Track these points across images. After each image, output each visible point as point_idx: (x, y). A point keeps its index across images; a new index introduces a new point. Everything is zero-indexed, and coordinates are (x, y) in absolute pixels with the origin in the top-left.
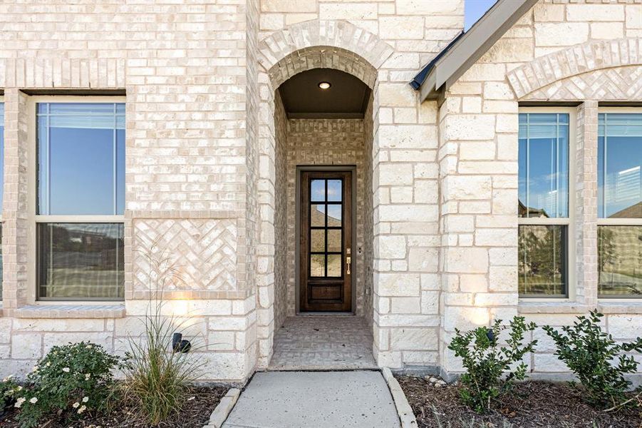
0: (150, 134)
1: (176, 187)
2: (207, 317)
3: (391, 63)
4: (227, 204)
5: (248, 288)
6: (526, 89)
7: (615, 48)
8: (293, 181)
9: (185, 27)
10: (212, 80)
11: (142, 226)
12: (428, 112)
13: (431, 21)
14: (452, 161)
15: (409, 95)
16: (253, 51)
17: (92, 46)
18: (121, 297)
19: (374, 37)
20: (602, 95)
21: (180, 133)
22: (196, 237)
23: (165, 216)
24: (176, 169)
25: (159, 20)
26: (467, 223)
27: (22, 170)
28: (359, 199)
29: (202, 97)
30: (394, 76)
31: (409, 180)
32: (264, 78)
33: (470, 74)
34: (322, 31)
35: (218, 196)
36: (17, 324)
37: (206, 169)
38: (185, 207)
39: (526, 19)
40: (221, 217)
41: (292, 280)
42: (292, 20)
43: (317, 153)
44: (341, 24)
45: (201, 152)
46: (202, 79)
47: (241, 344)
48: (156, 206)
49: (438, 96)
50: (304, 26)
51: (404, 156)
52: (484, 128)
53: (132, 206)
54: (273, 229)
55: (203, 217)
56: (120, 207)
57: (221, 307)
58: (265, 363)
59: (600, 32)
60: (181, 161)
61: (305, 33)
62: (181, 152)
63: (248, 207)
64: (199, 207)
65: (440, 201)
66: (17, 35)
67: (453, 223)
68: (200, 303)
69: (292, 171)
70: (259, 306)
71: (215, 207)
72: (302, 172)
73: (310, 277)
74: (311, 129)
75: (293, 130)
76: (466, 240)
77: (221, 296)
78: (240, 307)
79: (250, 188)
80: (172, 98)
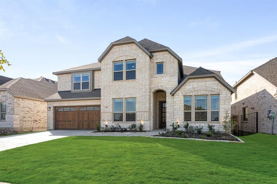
0: (139, 102)
1: (141, 108)
2: (145, 123)
3: (168, 91)
4: (147, 110)
5: (150, 120)
6: (184, 94)
7: (196, 88)
8: (158, 104)
9: (142, 90)
10: (146, 96)
11: (138, 113)
12: (172, 97)
13: (173, 85)
14: (175, 104)
15: (170, 95)
16: (150, 89)
17: (132, 93)
18: (135, 121)
19: (166, 87)
20: (195, 94)
21: (142, 102)
22: (144, 114)
24: (141, 106)
25: (140, 89)
26: (177, 112)
27: (125, 107)
29: (144, 98)
30: (168, 92)
31: (170, 106)
32: (151, 93)
33: (177, 93)
34: (159, 87)
35: (146, 109)
36: (125, 124)
37: (145, 106)
38: (142, 111)
39: (184, 85)
40: (146, 112)
41: (158, 122)
42: (155, 86)
43: (162, 98)
44: (161, 86)
45: (144, 104)
46: (144, 96)
47: (149, 126)
48: (139, 111)
49: (173, 95)
50: (157, 86)
51: (170, 103)
52: (179, 99)
53: (137, 111)
54: (153, 113)
55: (144, 112)
56: (135, 111)
57: (146, 122)
58: (152, 130)
59: (194, 86)
60: (142, 105)
62: (142, 104)
63: (149, 110)
64: (144, 111)
65: (174, 109)
66: (124, 92)
67: (175, 112)
68: (144, 122)
69: (158, 102)
70: (151, 123)
71: (146, 110)
72: (160, 102)
73: (162, 122)
74: (162, 94)
75: (158, 94)
76: (176, 114)
77: (146, 121)
78: (148, 122)
79: (150, 108)
80: (141, 98)
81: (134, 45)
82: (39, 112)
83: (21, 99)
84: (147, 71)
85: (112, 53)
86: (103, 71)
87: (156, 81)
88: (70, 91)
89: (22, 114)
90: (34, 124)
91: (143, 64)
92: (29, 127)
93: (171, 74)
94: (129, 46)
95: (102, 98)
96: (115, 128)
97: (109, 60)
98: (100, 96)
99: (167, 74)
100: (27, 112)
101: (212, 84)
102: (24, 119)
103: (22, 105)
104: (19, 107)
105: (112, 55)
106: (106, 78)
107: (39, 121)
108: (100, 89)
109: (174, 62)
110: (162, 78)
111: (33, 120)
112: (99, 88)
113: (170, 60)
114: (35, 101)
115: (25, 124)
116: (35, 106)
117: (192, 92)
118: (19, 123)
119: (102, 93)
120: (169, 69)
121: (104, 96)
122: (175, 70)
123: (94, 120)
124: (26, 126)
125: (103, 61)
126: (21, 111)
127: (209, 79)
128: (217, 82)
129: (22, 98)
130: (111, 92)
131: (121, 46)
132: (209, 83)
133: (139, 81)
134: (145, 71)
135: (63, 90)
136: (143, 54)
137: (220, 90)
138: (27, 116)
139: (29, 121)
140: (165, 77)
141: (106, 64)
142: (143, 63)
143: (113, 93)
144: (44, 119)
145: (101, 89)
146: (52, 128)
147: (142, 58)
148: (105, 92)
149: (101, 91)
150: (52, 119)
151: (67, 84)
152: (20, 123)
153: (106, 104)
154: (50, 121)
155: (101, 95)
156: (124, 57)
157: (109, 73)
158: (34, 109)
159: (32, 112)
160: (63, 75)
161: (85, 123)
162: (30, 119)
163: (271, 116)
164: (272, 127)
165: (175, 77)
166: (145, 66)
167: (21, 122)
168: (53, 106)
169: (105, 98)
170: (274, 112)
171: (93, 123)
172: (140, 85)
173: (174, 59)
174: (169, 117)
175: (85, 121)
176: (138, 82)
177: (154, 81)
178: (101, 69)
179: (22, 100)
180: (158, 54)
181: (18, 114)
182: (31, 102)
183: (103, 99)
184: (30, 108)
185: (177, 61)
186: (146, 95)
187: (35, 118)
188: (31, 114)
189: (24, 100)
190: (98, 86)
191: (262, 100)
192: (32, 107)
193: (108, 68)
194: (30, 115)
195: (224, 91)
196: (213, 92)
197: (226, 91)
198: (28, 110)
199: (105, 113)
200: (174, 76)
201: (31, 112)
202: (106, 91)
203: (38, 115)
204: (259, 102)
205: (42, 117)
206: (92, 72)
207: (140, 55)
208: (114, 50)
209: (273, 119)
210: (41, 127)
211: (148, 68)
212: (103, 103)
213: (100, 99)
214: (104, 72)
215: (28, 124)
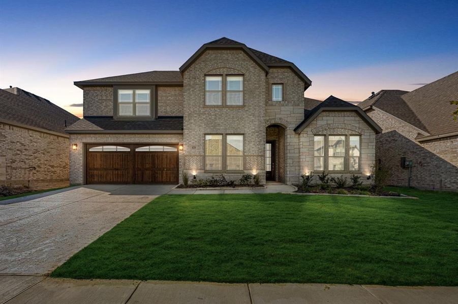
1: (253, 151)
2: (259, 173)
3: (290, 126)
4: (262, 154)
6: (315, 132)
7: (331, 125)
9: (255, 123)
12: (297, 136)
13: (298, 118)
14: (301, 145)
15: (293, 132)
17: (238, 126)
19: (287, 121)
20: (329, 133)
21: (254, 141)
22: (257, 159)
23: (251, 156)
24: (253, 148)
25: (250, 122)
28: (277, 149)
29: (258, 135)
30: (290, 128)
31: (293, 148)
33: (305, 130)
34: (276, 120)
35: (260, 152)
36: (225, 174)
38: (255, 154)
39: (315, 119)
40: (260, 156)
42: (271, 118)
44: (280, 119)
46: (258, 132)
48: (250, 154)
50: (273, 119)
51: (293, 144)
55: (258, 156)
57: (261, 172)
59: (329, 122)
61: (273, 120)
62: (254, 145)
65: (299, 153)
66: (225, 124)
67: (302, 157)
68: (258, 171)
71: (260, 154)
76: (304, 160)
77: (261, 170)
78: (264, 172)
80: (252, 135)
81: (241, 53)
82: (36, 151)
83: (7, 127)
84: (263, 95)
85: (204, 61)
86: (187, 88)
87: (272, 111)
88: (112, 117)
89: (10, 155)
90: (30, 174)
91: (255, 84)
92: (21, 179)
93: (294, 102)
94: (233, 53)
95: (186, 131)
96: (216, 181)
97: (198, 72)
98: (182, 129)
99: (288, 102)
100: (19, 152)
101: (352, 120)
102: (14, 165)
103: (9, 138)
104: (4, 141)
105: (203, 64)
106: (193, 100)
107: (37, 169)
108: (182, 117)
109: (299, 86)
110: (282, 107)
111: (28, 167)
112: (180, 115)
113: (293, 81)
114: (30, 132)
115: (14, 175)
116: (31, 140)
117: (326, 129)
118: (5, 171)
119: (185, 123)
120: (291, 95)
121: (189, 129)
122: (300, 96)
123: (164, 168)
124: (16, 178)
125: (186, 72)
126: (8, 149)
127: (348, 113)
128: (358, 118)
129: (10, 125)
130: (201, 123)
131: (220, 51)
132: (348, 118)
133: (250, 109)
134: (258, 95)
135: (95, 115)
136: (256, 68)
137: (362, 129)
138: (17, 158)
139: (21, 168)
140: (286, 106)
141: (193, 78)
142: (256, 82)
143: (205, 125)
144: (46, 165)
145: (184, 118)
146: (82, 182)
147: (255, 75)
148: (191, 123)
149: (184, 121)
150: (81, 164)
151: (104, 104)
152: (7, 172)
153: (193, 143)
154: (76, 169)
155: (184, 128)
156: (225, 70)
157: (198, 92)
158: (29, 146)
159: (26, 152)
160: (95, 88)
161: (147, 172)
162: (22, 165)
163: (408, 165)
164: (409, 178)
165: (300, 107)
166: (259, 87)
167: (9, 170)
168: (83, 143)
169: (190, 132)
170: (411, 159)
171: (162, 172)
172: (251, 115)
173: (299, 81)
174: (291, 165)
175: (147, 169)
176: (247, 111)
177: (269, 111)
178: (184, 85)
179: (10, 129)
180: (275, 70)
181: (4, 156)
182: (25, 133)
183: (188, 134)
184: (22, 144)
185: (304, 84)
186: (261, 131)
187: (31, 163)
188: (25, 155)
189: (13, 129)
190: (164, 112)
191: (389, 144)
192: (27, 142)
193: (197, 84)
194: (23, 157)
195: (367, 131)
196: (353, 132)
197: (369, 131)
198: (20, 148)
199: (191, 156)
200: (298, 105)
201: (24, 151)
202: (193, 121)
203: (36, 158)
204: (382, 146)
205: (42, 162)
206: (154, 87)
207: (251, 69)
208: (207, 57)
209: (410, 168)
210: (41, 178)
211: (263, 90)
212: (187, 140)
213: (182, 134)
214: (189, 89)
215: (20, 173)
